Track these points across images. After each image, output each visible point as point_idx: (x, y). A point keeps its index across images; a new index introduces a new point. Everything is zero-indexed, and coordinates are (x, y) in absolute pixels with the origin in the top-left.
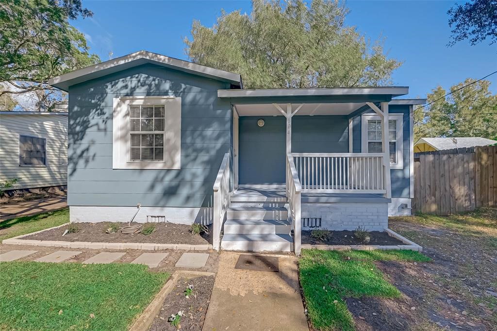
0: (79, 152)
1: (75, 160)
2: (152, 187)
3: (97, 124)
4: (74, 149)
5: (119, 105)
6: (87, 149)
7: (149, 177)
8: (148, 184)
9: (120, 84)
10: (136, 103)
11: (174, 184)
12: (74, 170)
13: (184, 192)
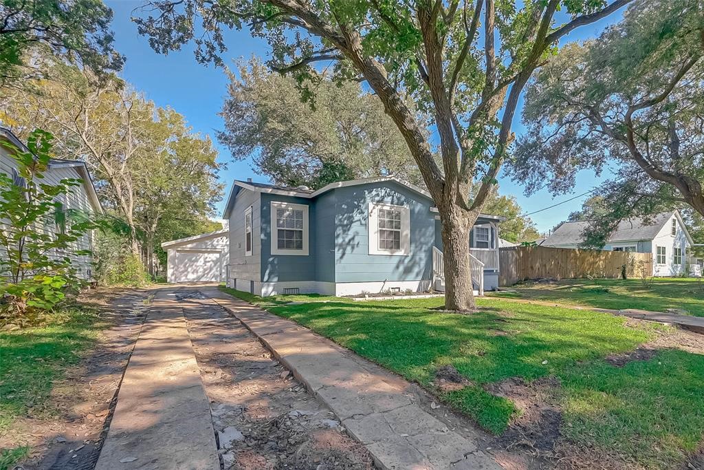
0: (347, 240)
1: (344, 247)
2: (397, 267)
3: (360, 220)
4: (343, 238)
5: (374, 208)
6: (353, 239)
7: (395, 261)
8: (395, 265)
9: (374, 193)
10: (385, 208)
11: (410, 265)
12: (344, 254)
13: (416, 270)
